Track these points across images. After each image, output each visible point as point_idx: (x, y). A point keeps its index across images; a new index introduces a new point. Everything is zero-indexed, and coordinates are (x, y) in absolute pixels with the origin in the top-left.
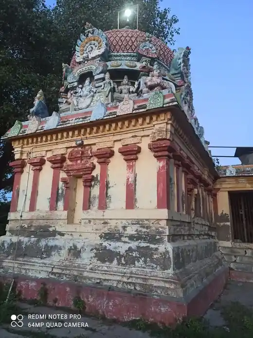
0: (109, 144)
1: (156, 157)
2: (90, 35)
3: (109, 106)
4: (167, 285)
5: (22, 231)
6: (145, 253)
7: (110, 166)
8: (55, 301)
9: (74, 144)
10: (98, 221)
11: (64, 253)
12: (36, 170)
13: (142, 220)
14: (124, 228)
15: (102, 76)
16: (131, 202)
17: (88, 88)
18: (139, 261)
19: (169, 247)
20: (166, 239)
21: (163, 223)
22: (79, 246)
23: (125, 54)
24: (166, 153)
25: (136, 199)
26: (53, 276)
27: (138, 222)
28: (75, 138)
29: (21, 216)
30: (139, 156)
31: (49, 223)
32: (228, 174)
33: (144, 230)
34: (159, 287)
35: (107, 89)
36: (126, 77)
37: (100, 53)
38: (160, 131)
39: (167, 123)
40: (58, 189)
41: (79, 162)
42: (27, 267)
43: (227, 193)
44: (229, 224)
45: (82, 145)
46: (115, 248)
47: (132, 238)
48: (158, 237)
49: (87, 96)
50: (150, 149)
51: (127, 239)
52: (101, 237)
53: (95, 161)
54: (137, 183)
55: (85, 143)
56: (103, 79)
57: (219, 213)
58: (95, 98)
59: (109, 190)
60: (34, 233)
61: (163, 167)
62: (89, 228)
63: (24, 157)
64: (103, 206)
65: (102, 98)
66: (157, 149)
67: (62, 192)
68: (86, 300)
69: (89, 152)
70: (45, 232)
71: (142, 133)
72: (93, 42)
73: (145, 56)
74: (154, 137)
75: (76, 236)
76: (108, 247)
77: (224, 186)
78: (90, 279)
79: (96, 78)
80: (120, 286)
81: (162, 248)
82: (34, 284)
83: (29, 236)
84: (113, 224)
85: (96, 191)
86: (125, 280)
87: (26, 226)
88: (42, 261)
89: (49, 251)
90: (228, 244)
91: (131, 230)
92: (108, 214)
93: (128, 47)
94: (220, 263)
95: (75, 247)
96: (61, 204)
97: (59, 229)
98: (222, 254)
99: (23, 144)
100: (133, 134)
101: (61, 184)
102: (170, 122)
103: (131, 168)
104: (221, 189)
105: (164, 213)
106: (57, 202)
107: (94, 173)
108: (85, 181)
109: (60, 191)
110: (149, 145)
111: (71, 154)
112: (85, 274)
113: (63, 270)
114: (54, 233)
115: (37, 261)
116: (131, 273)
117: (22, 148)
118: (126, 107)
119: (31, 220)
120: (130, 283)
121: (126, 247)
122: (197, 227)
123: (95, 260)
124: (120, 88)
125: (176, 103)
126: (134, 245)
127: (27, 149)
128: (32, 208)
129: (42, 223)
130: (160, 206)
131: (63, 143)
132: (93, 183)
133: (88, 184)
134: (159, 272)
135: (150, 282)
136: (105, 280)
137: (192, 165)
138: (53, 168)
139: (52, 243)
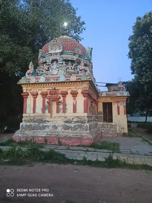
0: (66, 90)
1: (83, 96)
2: (55, 42)
3: (66, 76)
4: (88, 135)
5: (30, 121)
6: (80, 127)
7: (66, 98)
8: (51, 143)
9: (51, 88)
10: (63, 117)
11: (51, 128)
12: (34, 97)
13: (79, 117)
14: (73, 119)
15: (62, 62)
16: (75, 110)
17: (56, 66)
18: (78, 129)
19: (88, 124)
20: (87, 122)
21: (86, 117)
22: (56, 125)
23: (69, 52)
24: (87, 95)
25: (76, 110)
26: (48, 135)
27: (77, 117)
28: (52, 86)
29: (29, 115)
30: (77, 95)
31: (43, 118)
32: (103, 96)
33: (79, 120)
34: (85, 136)
35: (64, 68)
36: (70, 62)
37: (60, 52)
38: (85, 87)
39: (87, 85)
40: (45, 105)
41: (54, 95)
42: (37, 133)
43: (102, 103)
44: (102, 115)
45: (55, 89)
46: (70, 125)
47: (75, 122)
48: (84, 122)
49: (55, 69)
50: (82, 93)
51: (74, 123)
52: (64, 122)
53: (61, 96)
54: (77, 104)
55: (56, 88)
56: (62, 64)
57: (99, 111)
58: (59, 71)
59: (66, 106)
60: (36, 121)
61: (86, 100)
62: (60, 119)
63: (28, 91)
64: (64, 112)
65: (63, 72)
66: (84, 93)
67: (47, 106)
68: (62, 141)
69: (58, 92)
70: (41, 121)
71: (78, 87)
72: (57, 46)
73: (77, 54)
74: (83, 89)
75: (55, 122)
76: (68, 125)
77: (101, 100)
78: (62, 135)
79: (59, 62)
80: (73, 136)
81: (86, 125)
82: (41, 138)
83: (34, 122)
84: (68, 118)
85: (61, 106)
86: (74, 134)
87: (32, 119)
88: (42, 131)
89: (44, 127)
90: (101, 123)
91: (75, 120)
92: (66, 115)
93: (70, 49)
94: (99, 130)
95: (55, 126)
96: (47, 111)
97: (47, 120)
98: (99, 127)
99: (27, 86)
100: (75, 87)
101: (46, 103)
102: (88, 85)
103: (74, 99)
104: (100, 102)
105: (86, 114)
106: (45, 110)
107: (60, 100)
108: (57, 103)
109: (46, 106)
110: (81, 92)
111: (50, 92)
112: (60, 134)
113: (52, 133)
114: (45, 121)
115: (40, 131)
116: (76, 132)
117: (27, 88)
118: (73, 78)
119: (34, 116)
120: (76, 135)
121: (74, 125)
122: (93, 117)
123: (63, 129)
124: (68, 66)
125: (91, 80)
126: (76, 124)
127: (29, 88)
128: (34, 112)
129: (40, 118)
130: (85, 112)
131: (46, 87)
132: (60, 104)
133: (58, 104)
134: (85, 132)
135: (82, 134)
136: (68, 135)
137: (91, 95)
138: (42, 97)
139: (45, 125)
